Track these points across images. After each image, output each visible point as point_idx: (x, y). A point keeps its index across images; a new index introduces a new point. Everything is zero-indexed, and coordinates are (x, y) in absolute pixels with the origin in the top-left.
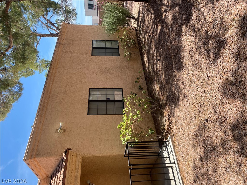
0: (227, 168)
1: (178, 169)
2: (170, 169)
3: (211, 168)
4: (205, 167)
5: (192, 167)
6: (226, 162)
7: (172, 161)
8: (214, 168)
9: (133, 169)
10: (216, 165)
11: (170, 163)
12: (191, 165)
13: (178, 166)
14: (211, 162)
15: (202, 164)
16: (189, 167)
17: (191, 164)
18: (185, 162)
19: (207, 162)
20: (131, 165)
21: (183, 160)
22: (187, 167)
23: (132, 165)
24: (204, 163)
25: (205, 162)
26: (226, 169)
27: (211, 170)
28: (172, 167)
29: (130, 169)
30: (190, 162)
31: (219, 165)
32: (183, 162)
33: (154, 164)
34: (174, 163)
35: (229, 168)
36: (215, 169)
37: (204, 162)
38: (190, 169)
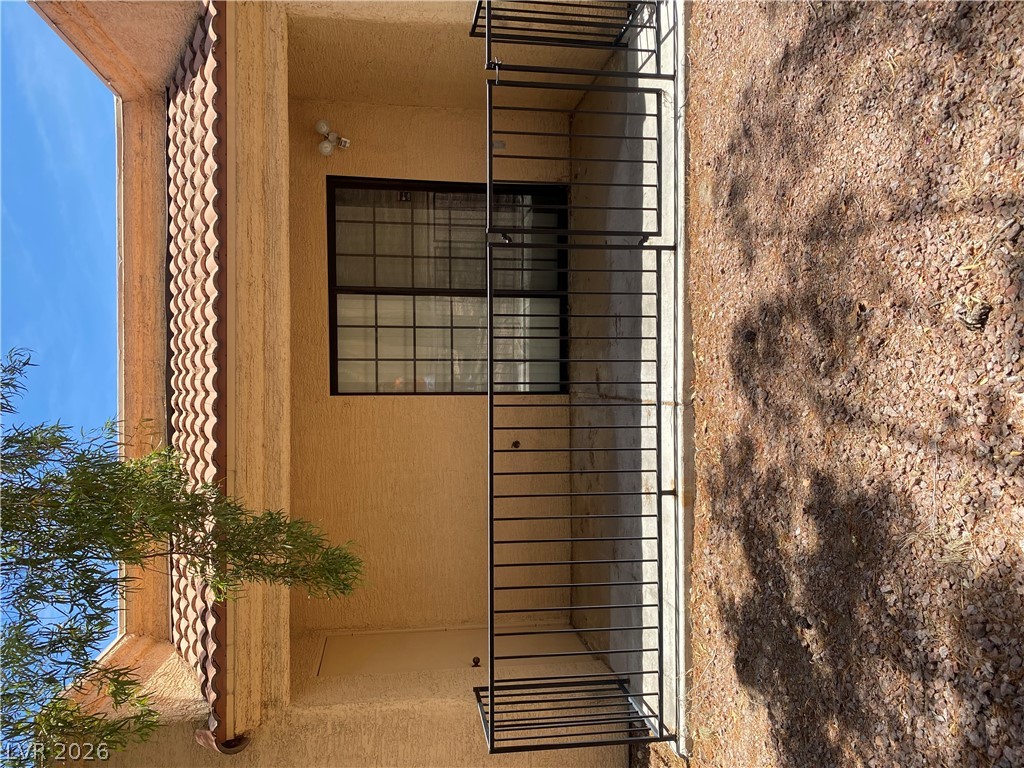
0: (870, 97)
1: (681, 102)
2: (650, 100)
3: (811, 98)
4: (788, 92)
5: (737, 95)
6: (877, 70)
7: (667, 70)
8: (822, 95)
9: (502, 83)
10: (831, 87)
11: (658, 76)
12: (736, 87)
13: (686, 90)
14: (818, 72)
15: (780, 80)
16: (726, 93)
17: (739, 80)
18: (716, 74)
19: (802, 73)
20: (496, 64)
21: (712, 66)
22: (721, 93)
23: (501, 67)
24: (791, 74)
25: (794, 74)
26: (867, 99)
27: (807, 101)
28: (659, 93)
29: (491, 83)
30: (735, 73)
31: (846, 84)
32: (710, 73)
33: (596, 74)
34: (673, 77)
35: (878, 95)
36: (823, 102)
37: (791, 71)
38: (727, 101)
